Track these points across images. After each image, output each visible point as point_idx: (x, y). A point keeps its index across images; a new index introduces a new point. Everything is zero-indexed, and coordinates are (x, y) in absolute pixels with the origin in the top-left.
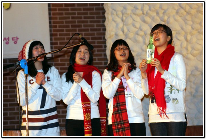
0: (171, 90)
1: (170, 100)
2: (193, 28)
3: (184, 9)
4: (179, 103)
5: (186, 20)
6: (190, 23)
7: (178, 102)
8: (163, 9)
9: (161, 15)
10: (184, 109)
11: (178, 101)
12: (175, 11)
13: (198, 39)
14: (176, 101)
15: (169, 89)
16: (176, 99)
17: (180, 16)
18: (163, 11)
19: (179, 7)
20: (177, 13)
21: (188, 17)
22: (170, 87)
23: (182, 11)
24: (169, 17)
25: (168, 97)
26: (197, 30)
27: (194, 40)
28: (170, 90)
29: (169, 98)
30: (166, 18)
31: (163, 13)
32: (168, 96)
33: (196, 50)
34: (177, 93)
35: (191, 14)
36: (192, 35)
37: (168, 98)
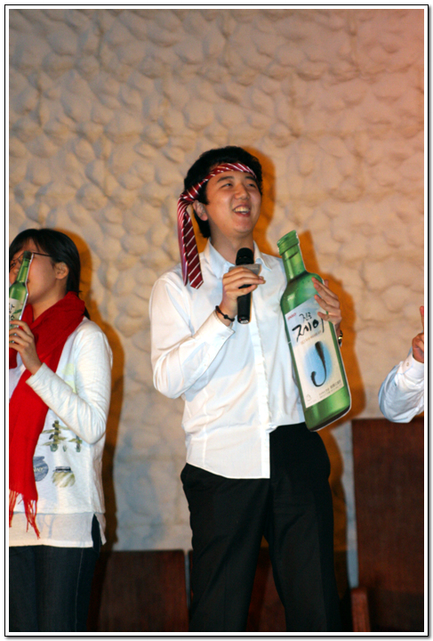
0: (55, 440)
1: (47, 472)
2: (125, 249)
3: (101, 188)
4: (76, 482)
5: (107, 221)
6: (118, 230)
7: (74, 481)
8: (36, 184)
9: (30, 201)
10: (90, 502)
11: (73, 476)
12: (73, 192)
13: (139, 283)
14: (69, 475)
15: (50, 434)
16: (69, 470)
17: (89, 209)
18: (35, 190)
19: (87, 181)
20: (80, 197)
21: (113, 214)
22: (51, 431)
23: (96, 193)
24: (53, 210)
25: (41, 464)
26: (137, 255)
27: (129, 284)
28: (52, 440)
29: (46, 465)
30: (44, 210)
31: (37, 196)
32: (41, 458)
33: (133, 317)
34: (75, 450)
35: (122, 204)
36: (122, 268)
37: (41, 466)
